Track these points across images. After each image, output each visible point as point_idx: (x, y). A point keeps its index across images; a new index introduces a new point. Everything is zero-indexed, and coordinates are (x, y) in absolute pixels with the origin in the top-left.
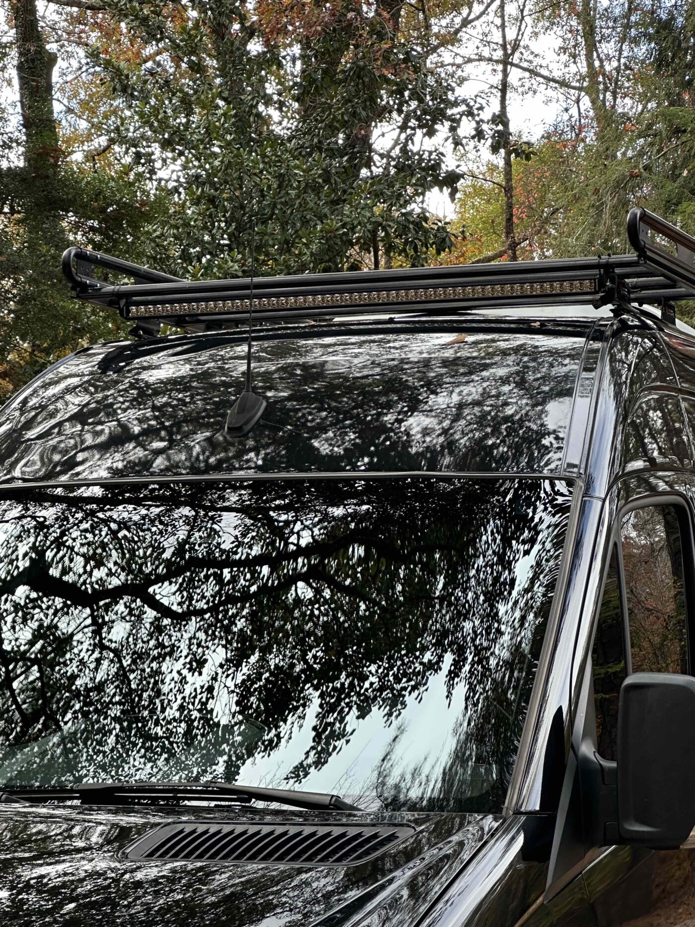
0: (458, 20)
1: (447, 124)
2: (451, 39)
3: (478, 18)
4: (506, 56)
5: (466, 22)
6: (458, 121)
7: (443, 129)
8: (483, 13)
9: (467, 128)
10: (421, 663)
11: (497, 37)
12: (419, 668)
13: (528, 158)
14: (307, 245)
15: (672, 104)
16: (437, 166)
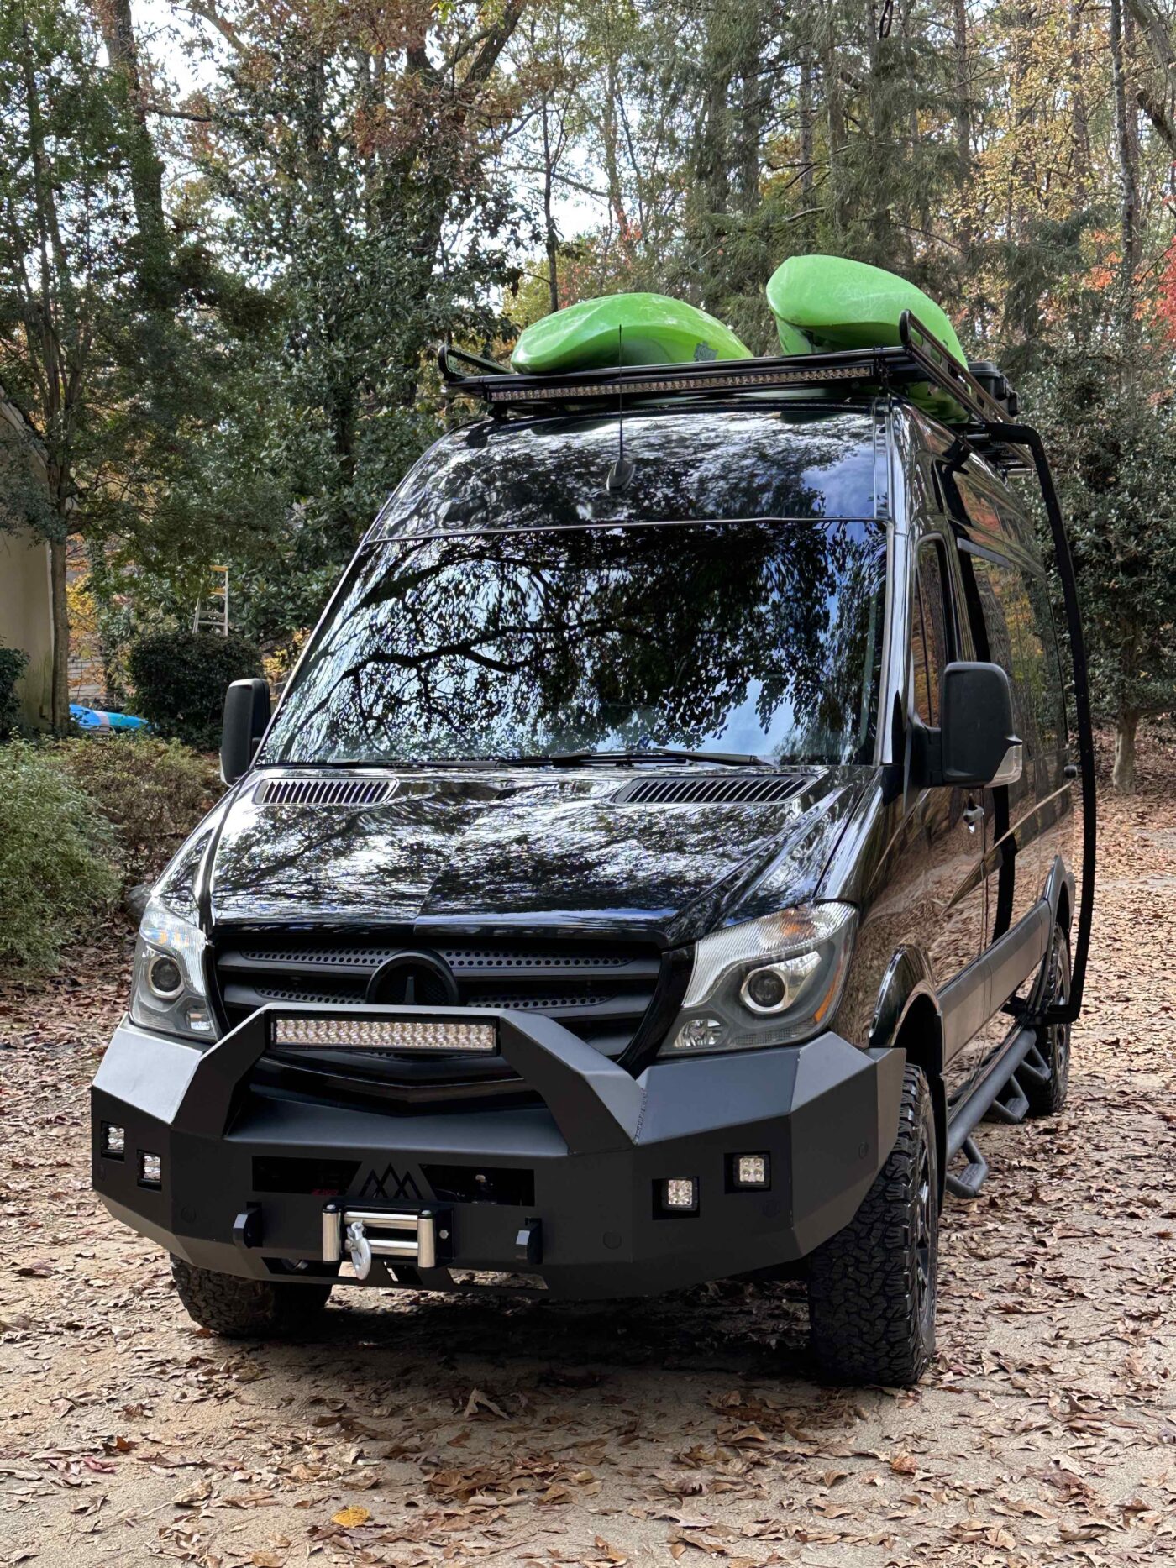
0: (499, 133)
1: (509, 227)
2: (495, 150)
3: (516, 131)
4: (549, 165)
5: (506, 135)
6: (517, 224)
7: (504, 231)
8: (521, 127)
9: (524, 232)
10: (712, 699)
11: (539, 147)
12: (712, 705)
13: (577, 258)
14: (399, 335)
15: (713, 211)
16: (499, 264)
